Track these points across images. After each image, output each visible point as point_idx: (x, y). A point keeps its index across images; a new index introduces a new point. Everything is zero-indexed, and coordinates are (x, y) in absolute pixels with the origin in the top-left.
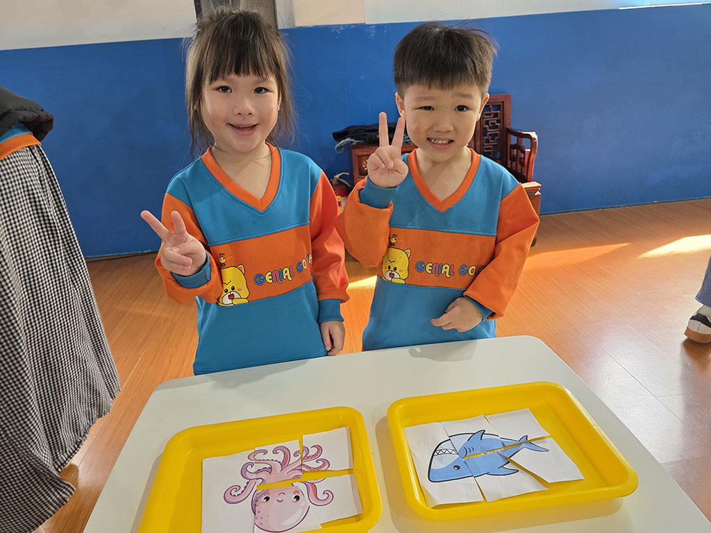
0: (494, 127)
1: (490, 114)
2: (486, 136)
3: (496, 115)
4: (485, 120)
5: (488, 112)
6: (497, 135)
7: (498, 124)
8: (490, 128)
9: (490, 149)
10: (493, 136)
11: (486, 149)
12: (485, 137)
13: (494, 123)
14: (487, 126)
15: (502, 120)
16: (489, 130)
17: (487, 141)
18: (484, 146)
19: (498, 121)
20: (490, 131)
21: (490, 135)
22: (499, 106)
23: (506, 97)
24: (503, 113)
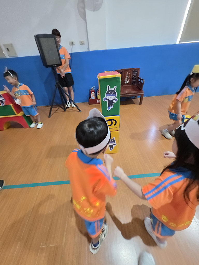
0: (135, 76)
3: (136, 73)
6: (136, 78)
11: (133, 82)
12: (133, 79)
19: (136, 75)
20: (134, 77)
22: (137, 71)
23: (139, 69)
24: (138, 73)
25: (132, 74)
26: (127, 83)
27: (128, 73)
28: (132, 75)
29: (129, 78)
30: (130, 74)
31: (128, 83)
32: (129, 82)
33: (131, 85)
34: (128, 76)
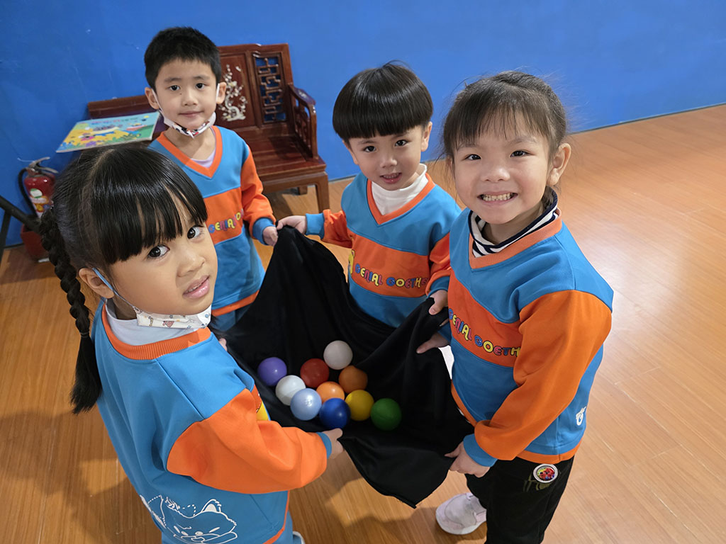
0: (274, 84)
1: (266, 69)
2: (265, 95)
3: (274, 70)
4: (260, 76)
5: (265, 67)
6: (278, 93)
7: (279, 81)
8: (269, 85)
9: (273, 110)
10: (274, 95)
11: (268, 110)
12: (265, 97)
13: (273, 79)
14: (265, 84)
15: (282, 76)
16: (267, 88)
17: (267, 101)
18: (264, 107)
19: (278, 77)
20: (270, 90)
21: (270, 94)
22: (276, 58)
23: (283, 47)
24: (282, 66)
25: (251, 71)
26: (235, 118)
27: (233, 70)
28: (253, 79)
29: (243, 93)
30: (243, 76)
31: (240, 116)
32: (244, 114)
33: (263, 127)
34: (234, 84)
